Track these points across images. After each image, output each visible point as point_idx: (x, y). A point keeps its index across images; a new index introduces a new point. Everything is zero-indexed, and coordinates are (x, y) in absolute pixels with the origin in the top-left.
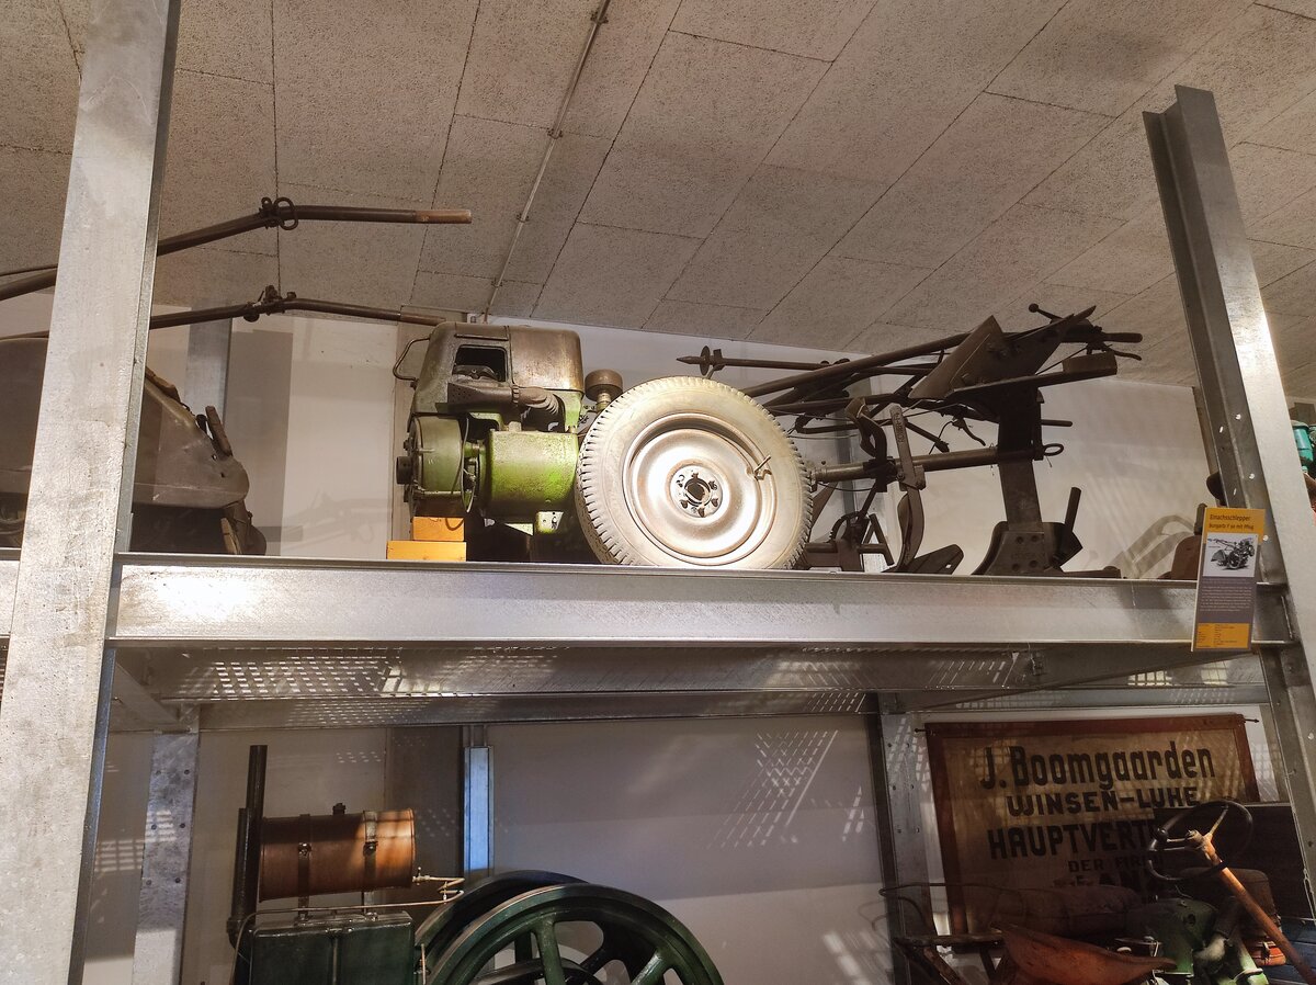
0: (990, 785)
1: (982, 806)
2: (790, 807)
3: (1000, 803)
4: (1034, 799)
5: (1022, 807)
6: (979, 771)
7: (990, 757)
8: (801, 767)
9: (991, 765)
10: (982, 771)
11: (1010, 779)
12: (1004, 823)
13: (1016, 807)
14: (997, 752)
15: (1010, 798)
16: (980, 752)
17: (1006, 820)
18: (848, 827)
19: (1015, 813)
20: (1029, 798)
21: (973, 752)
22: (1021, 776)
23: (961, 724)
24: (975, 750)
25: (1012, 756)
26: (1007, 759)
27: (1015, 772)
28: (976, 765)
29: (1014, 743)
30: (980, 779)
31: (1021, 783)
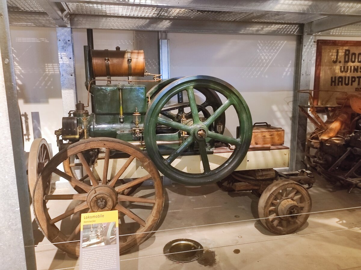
0: (335, 62)
1: (331, 68)
2: (266, 66)
3: (337, 68)
5: (345, 70)
6: (333, 57)
7: (338, 52)
8: (272, 53)
9: (337, 55)
10: (334, 58)
11: (342, 60)
12: (337, 74)
13: (342, 70)
14: (340, 51)
15: (341, 67)
16: (335, 51)
17: (338, 74)
18: (285, 73)
19: (342, 72)
20: (348, 67)
21: (332, 50)
22: (347, 60)
23: (330, 40)
24: (333, 50)
25: (345, 52)
26: (343, 54)
27: (345, 58)
28: (332, 55)
29: (347, 48)
30: (333, 60)
31: (346, 62)
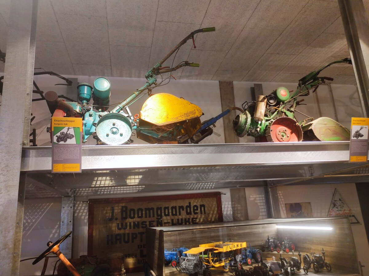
0: (111, 220)
1: (106, 226)
2: (29, 230)
3: (114, 226)
4: (128, 224)
5: (123, 226)
6: (108, 215)
7: (113, 210)
8: (36, 215)
9: (113, 213)
11: (119, 217)
12: (114, 232)
13: (120, 227)
14: (116, 208)
15: (118, 224)
16: (109, 208)
18: (51, 235)
19: (119, 229)
20: (126, 224)
21: (106, 208)
22: (124, 216)
23: (102, 199)
25: (122, 209)
26: (119, 211)
27: (122, 214)
28: (106, 213)
29: (124, 205)
30: (108, 217)
31: (124, 218)
